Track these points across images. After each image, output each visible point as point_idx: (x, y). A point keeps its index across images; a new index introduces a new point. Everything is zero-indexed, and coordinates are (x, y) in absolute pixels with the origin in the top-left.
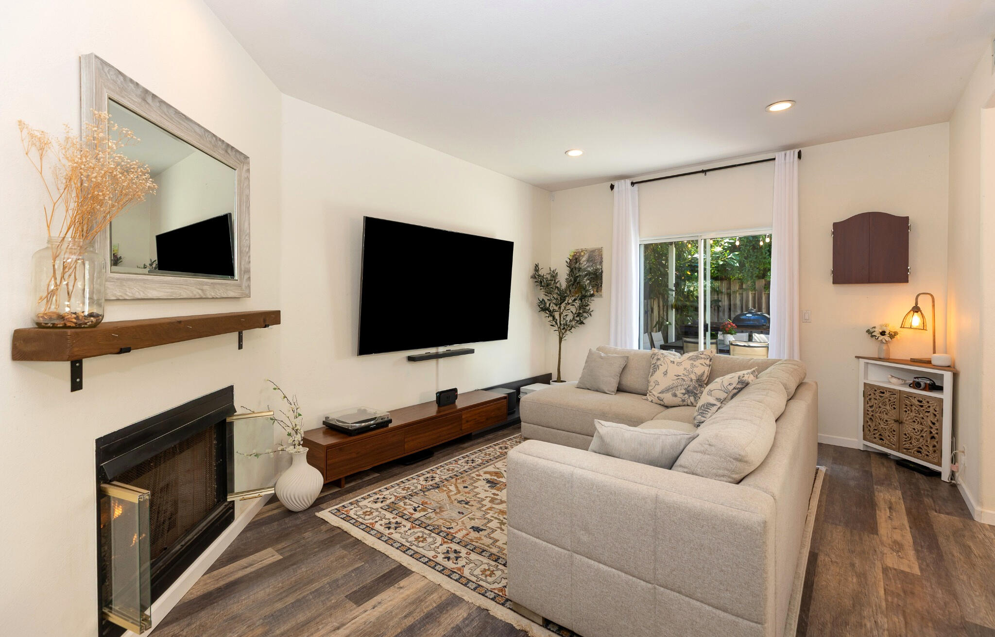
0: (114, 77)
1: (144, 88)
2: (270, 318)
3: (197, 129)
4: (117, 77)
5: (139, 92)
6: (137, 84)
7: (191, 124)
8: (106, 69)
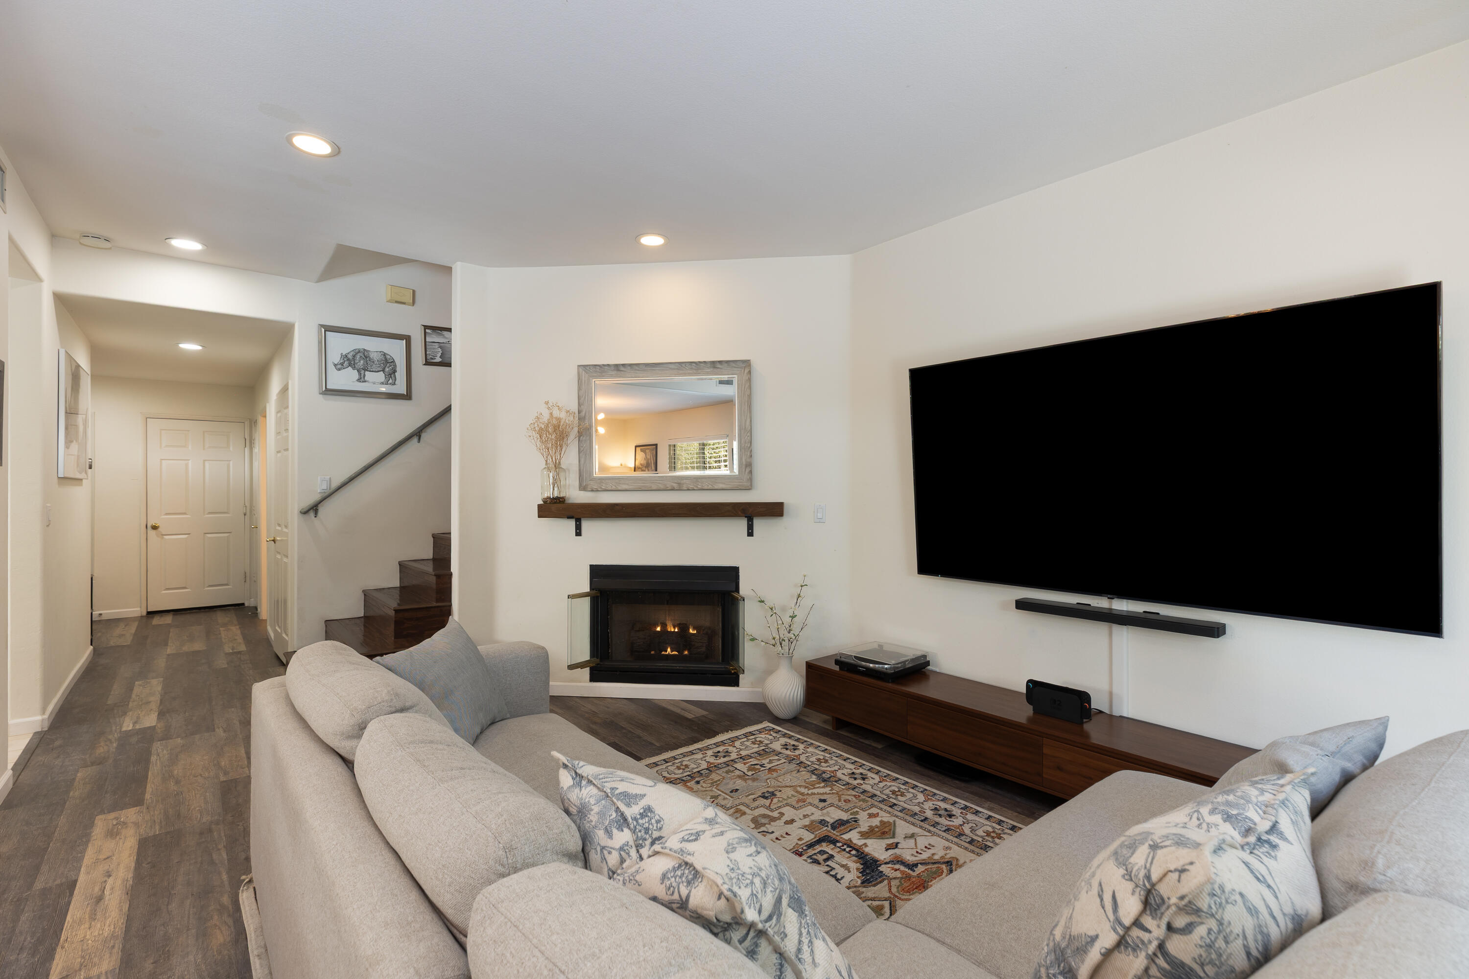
0: (594, 370)
1: (614, 365)
2: (775, 510)
3: (672, 366)
4: (595, 368)
5: (613, 368)
6: (608, 365)
7: (665, 366)
8: (588, 368)
